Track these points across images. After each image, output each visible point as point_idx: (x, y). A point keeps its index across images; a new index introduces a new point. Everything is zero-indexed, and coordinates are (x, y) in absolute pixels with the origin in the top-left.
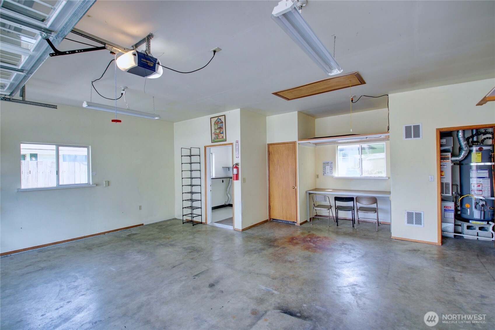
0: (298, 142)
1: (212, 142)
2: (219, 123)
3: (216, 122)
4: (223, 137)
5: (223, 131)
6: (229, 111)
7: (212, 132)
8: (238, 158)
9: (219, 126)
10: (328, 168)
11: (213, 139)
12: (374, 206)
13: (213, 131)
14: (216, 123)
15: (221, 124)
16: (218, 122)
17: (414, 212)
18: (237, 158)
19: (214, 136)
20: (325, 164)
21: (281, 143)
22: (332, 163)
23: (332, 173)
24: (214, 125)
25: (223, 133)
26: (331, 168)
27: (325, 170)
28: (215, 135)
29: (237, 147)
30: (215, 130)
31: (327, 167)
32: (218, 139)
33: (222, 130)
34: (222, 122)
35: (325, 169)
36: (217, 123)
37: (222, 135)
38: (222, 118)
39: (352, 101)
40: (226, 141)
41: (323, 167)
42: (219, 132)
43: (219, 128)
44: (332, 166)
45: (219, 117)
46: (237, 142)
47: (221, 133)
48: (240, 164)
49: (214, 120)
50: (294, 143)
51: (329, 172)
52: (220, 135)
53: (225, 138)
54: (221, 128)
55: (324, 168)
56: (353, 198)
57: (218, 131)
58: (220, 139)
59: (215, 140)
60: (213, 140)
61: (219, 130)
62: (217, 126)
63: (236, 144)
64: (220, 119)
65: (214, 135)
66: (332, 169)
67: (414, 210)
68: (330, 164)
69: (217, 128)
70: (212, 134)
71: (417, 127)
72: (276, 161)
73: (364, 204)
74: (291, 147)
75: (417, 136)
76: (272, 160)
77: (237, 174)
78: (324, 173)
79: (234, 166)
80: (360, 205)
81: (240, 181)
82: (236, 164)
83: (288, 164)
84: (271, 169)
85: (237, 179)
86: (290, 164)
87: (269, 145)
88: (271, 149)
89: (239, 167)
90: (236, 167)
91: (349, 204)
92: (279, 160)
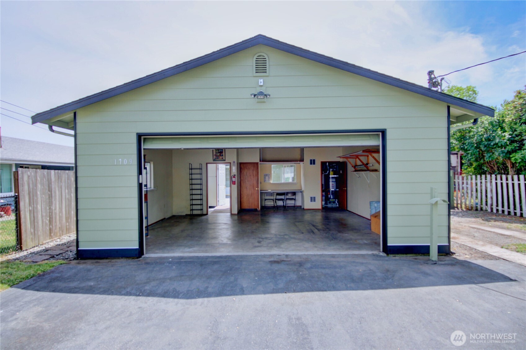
1: (213, 161)
4: (222, 158)
8: (235, 171)
9: (219, 151)
10: (267, 178)
12: (294, 197)
13: (214, 154)
15: (221, 150)
17: (313, 197)
19: (215, 157)
20: (266, 175)
21: (249, 163)
22: (269, 175)
23: (269, 181)
24: (216, 150)
25: (223, 156)
29: (234, 165)
32: (218, 159)
37: (222, 157)
40: (225, 161)
42: (220, 155)
46: (234, 162)
48: (236, 175)
50: (257, 163)
51: (267, 180)
52: (220, 157)
54: (221, 152)
55: (265, 178)
56: (285, 193)
57: (218, 154)
58: (220, 159)
59: (216, 160)
60: (214, 159)
66: (269, 178)
68: (268, 175)
69: (218, 152)
71: (314, 160)
72: (245, 174)
73: (290, 196)
74: (256, 166)
75: (314, 164)
76: (242, 172)
77: (235, 181)
78: (265, 181)
79: (233, 176)
80: (287, 197)
81: (236, 185)
82: (235, 175)
83: (253, 175)
84: (242, 178)
85: (235, 184)
86: (254, 175)
87: (241, 164)
88: (242, 166)
89: (236, 177)
90: (234, 177)
91: (282, 197)
92: (248, 173)
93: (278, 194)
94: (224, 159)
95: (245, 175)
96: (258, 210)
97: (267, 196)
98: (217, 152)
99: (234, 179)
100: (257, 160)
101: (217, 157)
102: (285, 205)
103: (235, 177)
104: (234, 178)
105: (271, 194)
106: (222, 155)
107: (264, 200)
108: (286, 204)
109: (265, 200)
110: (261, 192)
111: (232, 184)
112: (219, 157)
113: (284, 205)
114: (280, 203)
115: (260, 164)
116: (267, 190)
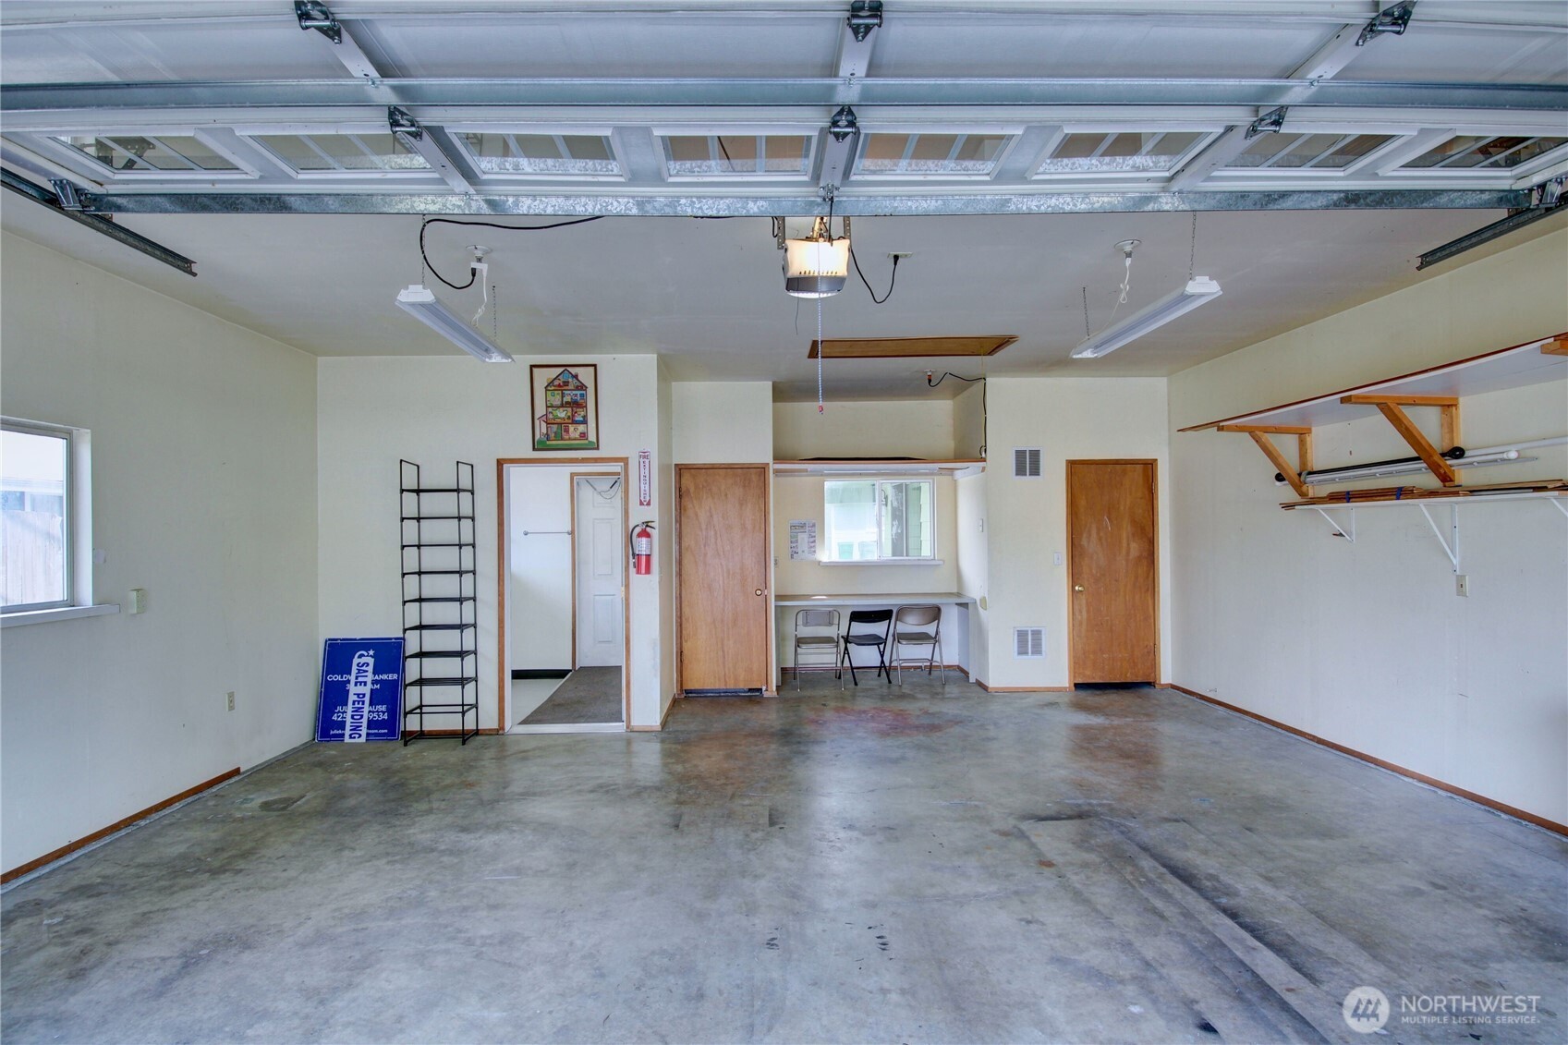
0: (772, 467)
1: (534, 449)
2: (571, 387)
3: (556, 383)
4: (584, 435)
5: (585, 417)
6: (615, 356)
7: (537, 416)
8: (649, 504)
9: (567, 399)
10: (803, 538)
11: (537, 437)
12: (930, 629)
13: (541, 410)
14: (555, 386)
15: (578, 392)
16: (566, 383)
17: (1030, 629)
18: (641, 504)
19: (542, 428)
20: (797, 528)
21: (723, 466)
22: (814, 525)
23: (815, 552)
24: (546, 390)
25: (585, 422)
26: (812, 539)
27: (794, 545)
28: (548, 424)
29: (645, 472)
30: (547, 407)
31: (800, 536)
32: (562, 439)
33: (582, 414)
34: (582, 387)
35: (797, 541)
36: (559, 385)
37: (581, 428)
38: (585, 376)
39: (930, 381)
40: (598, 448)
41: (791, 537)
42: (569, 418)
43: (567, 403)
44: (813, 534)
45: (568, 369)
46: (645, 455)
47: (575, 422)
48: (655, 525)
49: (543, 377)
50: (762, 469)
51: (806, 549)
52: (571, 428)
53: (595, 441)
54: (577, 405)
55: (794, 541)
56: (891, 612)
57: (562, 414)
58: (570, 439)
59: (548, 443)
60: (540, 442)
61: (570, 409)
62: (559, 397)
63: (642, 460)
64: (576, 377)
65: (544, 425)
66: (814, 542)
67: (1028, 625)
68: (811, 528)
69: (559, 403)
70: (537, 422)
71: (1035, 455)
72: (703, 516)
73: (910, 625)
74: (754, 478)
75: (1035, 471)
76: (690, 512)
77: (648, 556)
78: (794, 553)
79: (638, 530)
80: (902, 628)
81: (655, 577)
82: (647, 524)
83: (743, 527)
84: (687, 541)
85: (648, 571)
86: (749, 526)
87: (681, 469)
88: (687, 481)
89: (655, 533)
90: (644, 534)
91: (878, 629)
92: (712, 513)
93: (858, 616)
94: (592, 437)
95: (704, 526)
96: (766, 694)
97: (806, 624)
98: (557, 400)
99: (642, 546)
100: (763, 454)
101: (555, 428)
102: (887, 664)
103: (648, 535)
104: (644, 540)
105: (829, 617)
106: (579, 418)
107: (792, 643)
108: (891, 662)
109: (800, 642)
110: (776, 606)
111: (632, 570)
112: (567, 431)
113: (882, 662)
114: (866, 656)
115: (777, 472)
116: (807, 597)
